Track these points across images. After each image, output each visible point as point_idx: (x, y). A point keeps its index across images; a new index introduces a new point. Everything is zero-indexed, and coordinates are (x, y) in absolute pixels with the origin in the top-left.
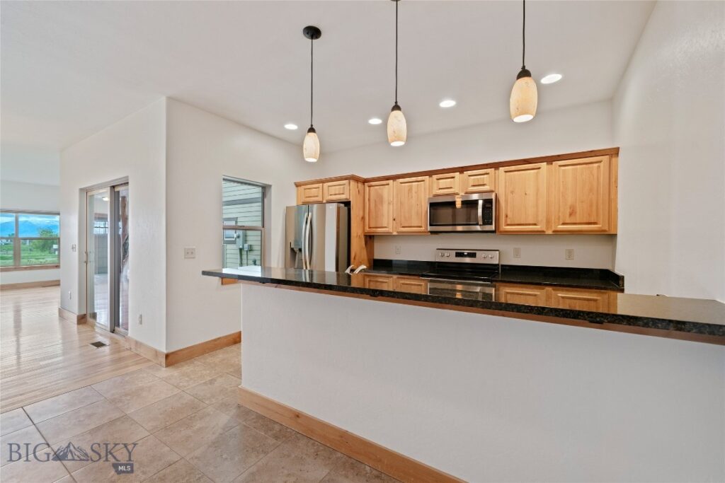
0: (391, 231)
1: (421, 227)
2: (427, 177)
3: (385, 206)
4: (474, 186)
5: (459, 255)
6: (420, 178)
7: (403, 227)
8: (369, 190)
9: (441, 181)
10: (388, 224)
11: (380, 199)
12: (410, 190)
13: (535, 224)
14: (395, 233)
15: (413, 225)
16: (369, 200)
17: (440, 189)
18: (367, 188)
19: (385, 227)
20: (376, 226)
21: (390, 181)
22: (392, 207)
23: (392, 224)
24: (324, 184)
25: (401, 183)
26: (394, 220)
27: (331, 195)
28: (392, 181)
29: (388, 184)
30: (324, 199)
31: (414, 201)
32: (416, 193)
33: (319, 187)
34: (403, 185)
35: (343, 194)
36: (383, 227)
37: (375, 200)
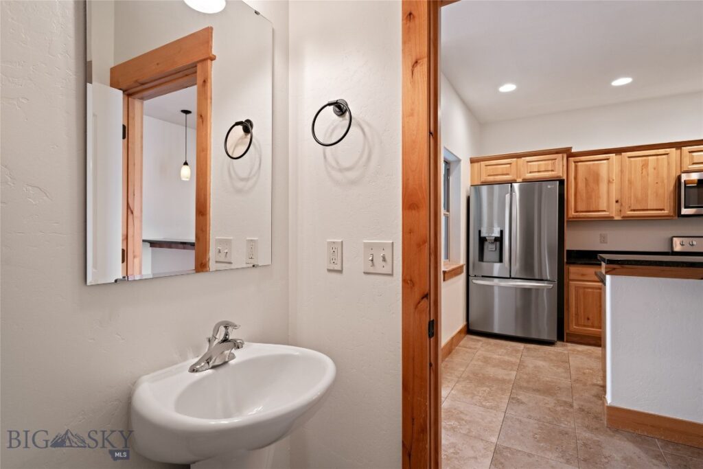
0: (613, 215)
2: (674, 149)
3: (603, 187)
6: (663, 151)
7: (634, 210)
8: (576, 166)
9: (693, 154)
10: (608, 206)
11: (596, 177)
12: (645, 165)
14: (617, 218)
16: (576, 178)
17: (692, 163)
18: (572, 165)
19: (604, 211)
20: (588, 210)
21: (611, 155)
22: (614, 187)
23: (614, 207)
24: (519, 160)
25: (629, 157)
26: (617, 202)
27: (530, 172)
28: (614, 155)
29: (608, 159)
30: (520, 178)
31: (651, 179)
32: (655, 169)
33: (510, 164)
34: (632, 159)
35: (552, 171)
36: (599, 211)
37: (586, 179)
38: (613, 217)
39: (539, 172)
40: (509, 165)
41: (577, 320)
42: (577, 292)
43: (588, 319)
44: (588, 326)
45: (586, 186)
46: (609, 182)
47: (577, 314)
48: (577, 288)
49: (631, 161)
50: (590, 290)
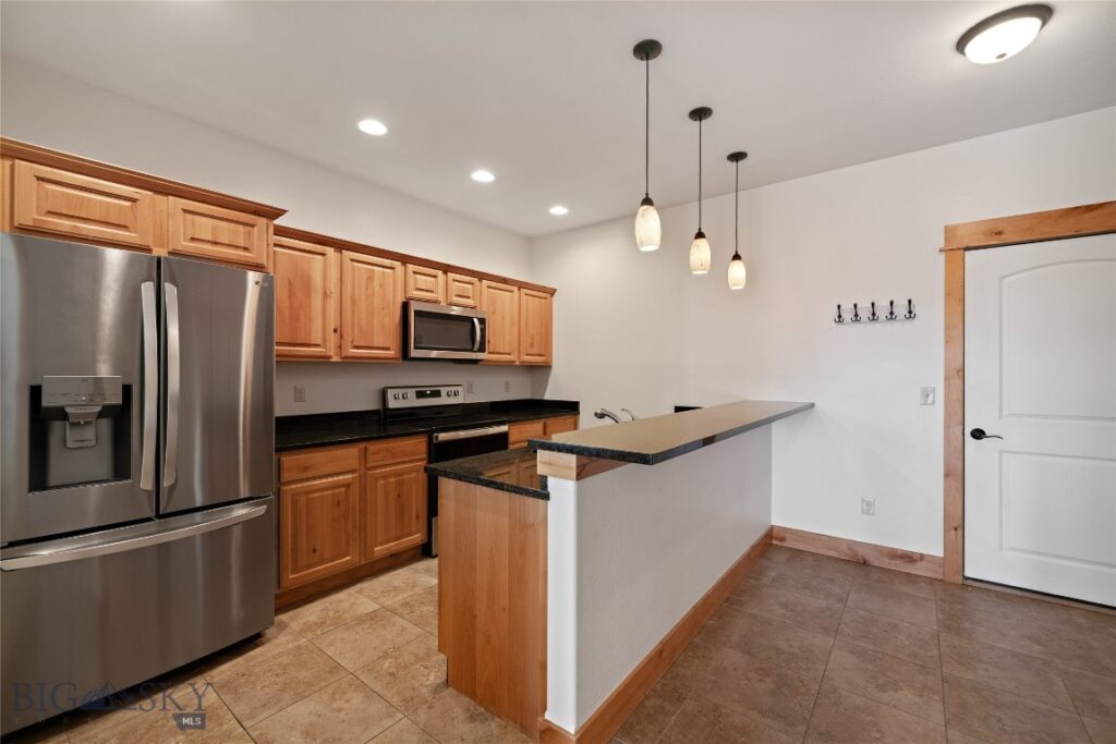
0: (330, 353)
1: (387, 349)
2: (399, 263)
3: (317, 301)
4: (458, 296)
5: (421, 395)
6: (387, 262)
7: (357, 347)
9: (418, 276)
10: (324, 339)
11: (306, 284)
12: (370, 279)
13: (509, 354)
14: (335, 359)
15: (375, 345)
17: (417, 289)
19: (318, 345)
20: (294, 342)
21: (328, 248)
22: (333, 304)
23: (333, 339)
24: (159, 198)
25: (352, 260)
26: (335, 331)
27: (193, 239)
28: (332, 249)
29: (323, 255)
30: (162, 246)
31: (377, 302)
32: (381, 286)
33: (133, 200)
34: (355, 264)
35: (246, 249)
36: (309, 345)
37: (290, 282)
38: (330, 357)
39: (215, 243)
40: (128, 204)
41: (295, 562)
42: (295, 503)
43: (314, 551)
44: (314, 565)
45: (290, 297)
46: (325, 294)
47: (295, 550)
48: (295, 495)
49: (353, 267)
50: (316, 495)
